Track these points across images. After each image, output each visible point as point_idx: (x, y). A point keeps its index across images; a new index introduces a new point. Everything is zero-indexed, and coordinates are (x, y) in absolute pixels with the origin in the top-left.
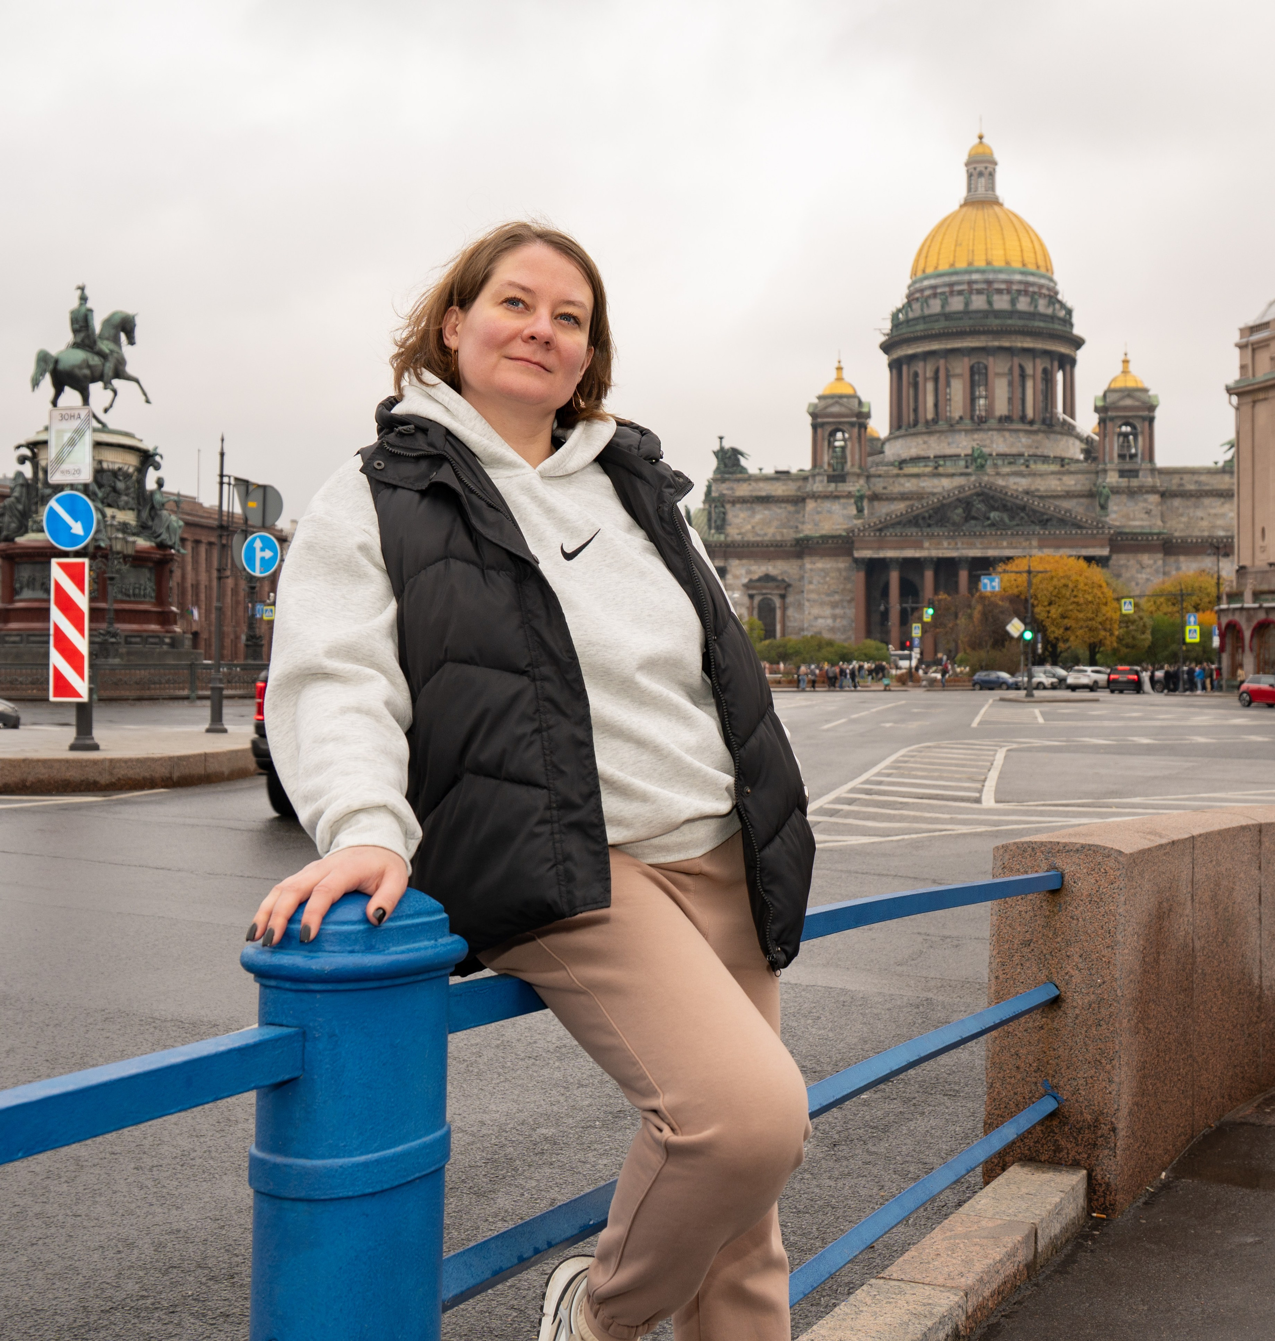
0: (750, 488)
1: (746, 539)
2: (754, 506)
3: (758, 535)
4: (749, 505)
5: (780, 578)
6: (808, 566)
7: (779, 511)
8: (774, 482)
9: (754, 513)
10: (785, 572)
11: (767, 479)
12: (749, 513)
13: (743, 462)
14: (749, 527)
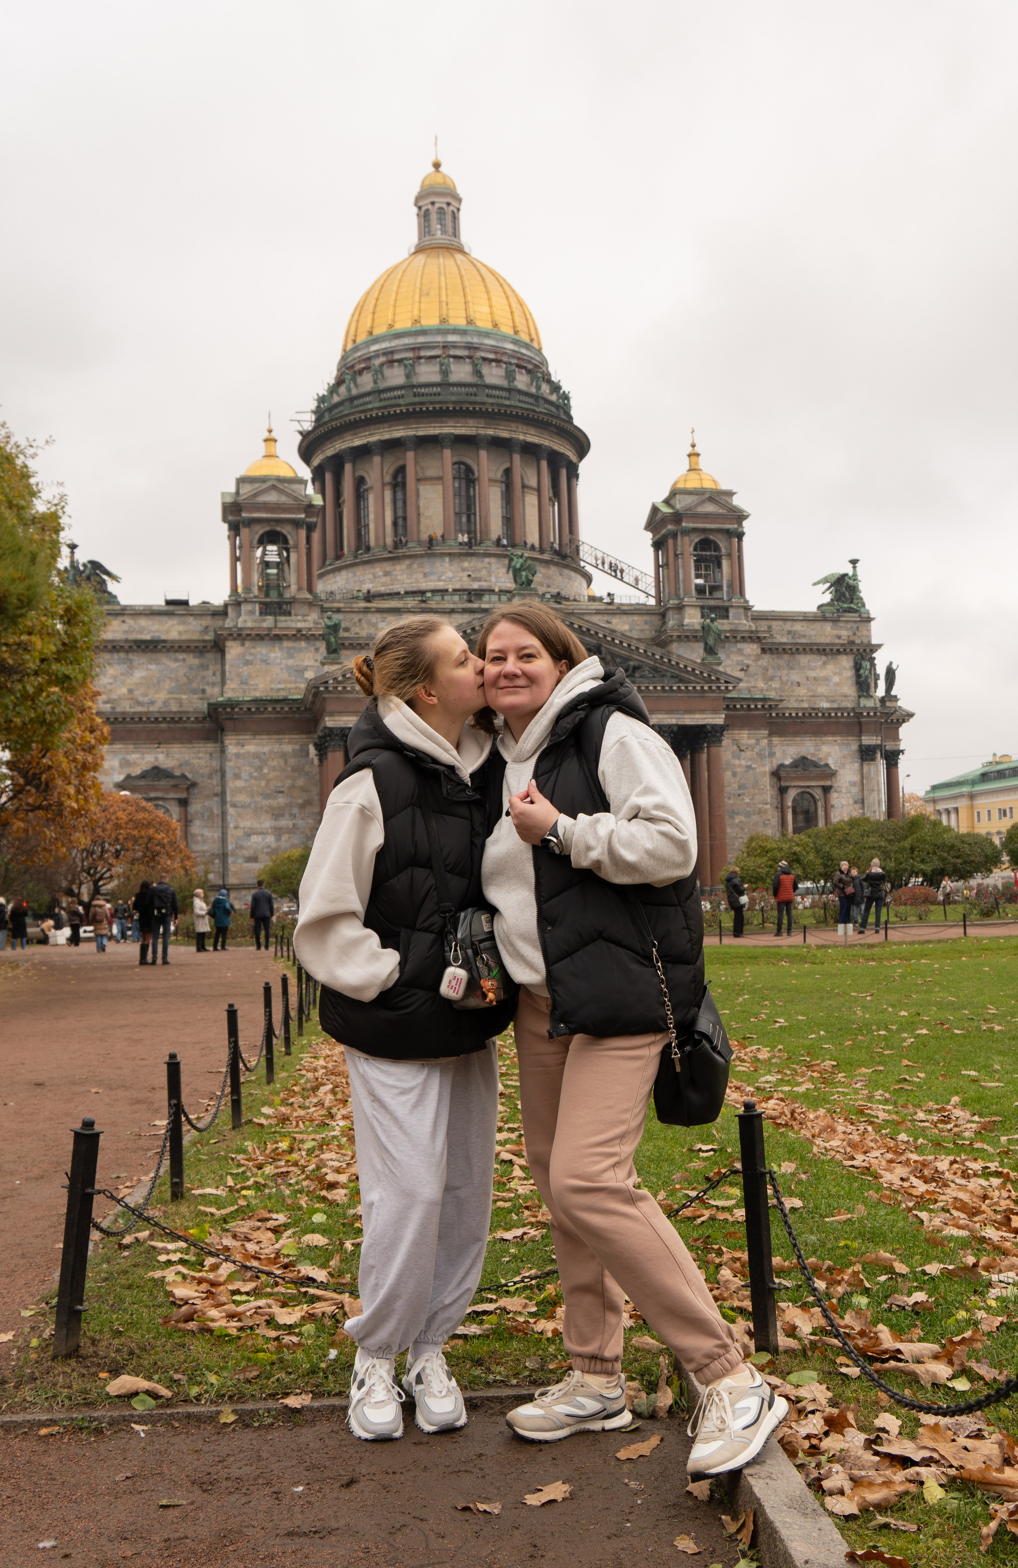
0: (125, 627)
1: (118, 710)
2: (131, 656)
3: (139, 703)
4: (122, 655)
5: (177, 773)
6: (232, 749)
7: (173, 665)
8: (164, 619)
9: (131, 667)
10: (187, 763)
11: (151, 613)
12: (124, 667)
13: (112, 586)
14: (124, 690)
